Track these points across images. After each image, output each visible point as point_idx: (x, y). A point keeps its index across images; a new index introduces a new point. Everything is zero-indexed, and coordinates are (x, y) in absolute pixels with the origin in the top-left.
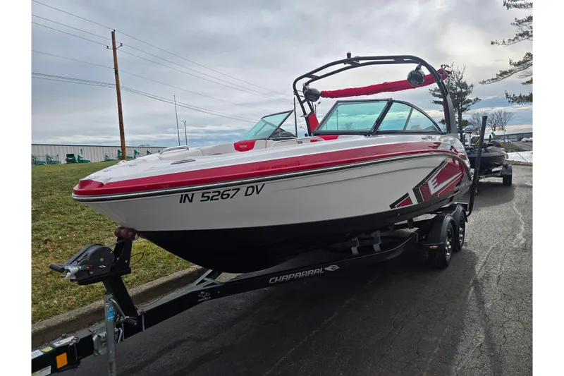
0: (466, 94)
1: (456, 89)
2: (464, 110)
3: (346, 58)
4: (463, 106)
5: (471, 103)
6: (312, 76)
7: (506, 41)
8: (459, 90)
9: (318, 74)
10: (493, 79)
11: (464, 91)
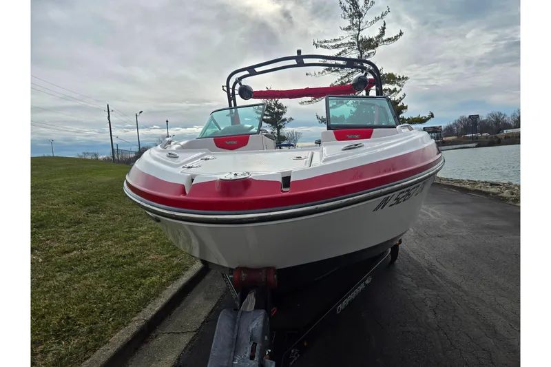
0: (282, 113)
1: (274, 109)
2: (281, 127)
3: (296, 55)
4: (281, 124)
5: (286, 122)
6: (252, 71)
7: (317, 74)
8: (276, 110)
9: (257, 70)
10: (309, 102)
11: (280, 110)
